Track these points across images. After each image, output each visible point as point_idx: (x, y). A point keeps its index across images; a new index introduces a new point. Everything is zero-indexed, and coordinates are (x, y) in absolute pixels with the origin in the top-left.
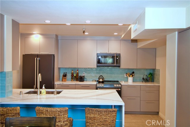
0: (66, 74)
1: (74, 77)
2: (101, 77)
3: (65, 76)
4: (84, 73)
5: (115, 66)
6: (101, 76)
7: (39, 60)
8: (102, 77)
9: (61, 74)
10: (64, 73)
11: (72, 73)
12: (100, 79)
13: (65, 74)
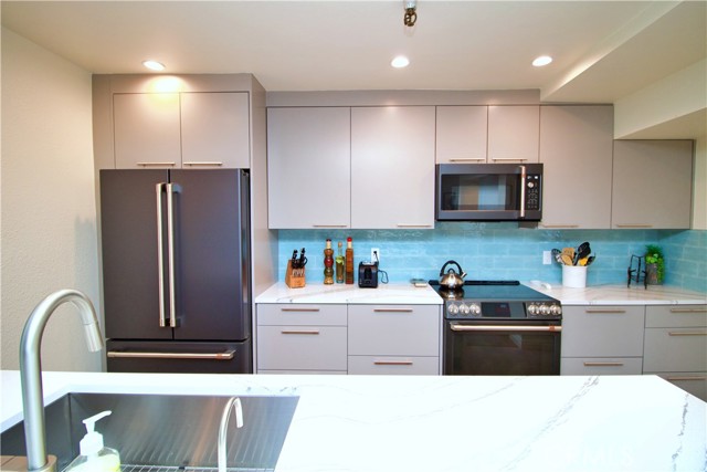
0: (302, 258)
1: (335, 269)
2: (449, 266)
3: (298, 263)
4: (377, 250)
5: (520, 220)
6: (452, 262)
7: (174, 193)
8: (454, 266)
9: (280, 256)
10: (295, 252)
11: (326, 252)
12: (447, 276)
13: (298, 257)
